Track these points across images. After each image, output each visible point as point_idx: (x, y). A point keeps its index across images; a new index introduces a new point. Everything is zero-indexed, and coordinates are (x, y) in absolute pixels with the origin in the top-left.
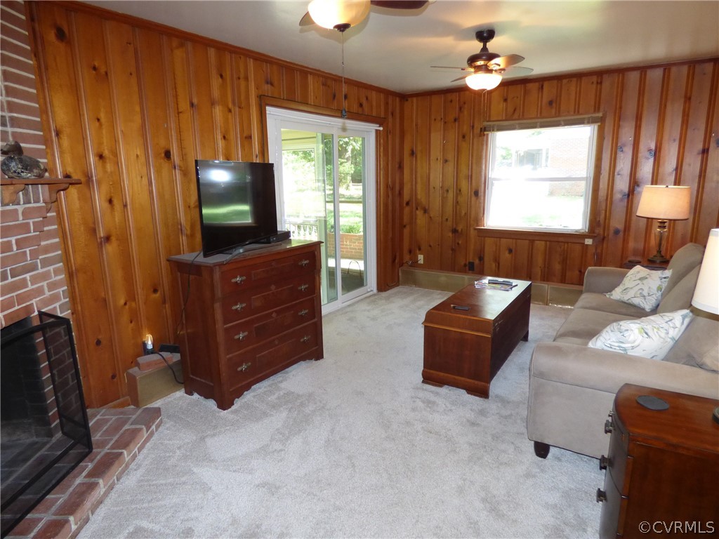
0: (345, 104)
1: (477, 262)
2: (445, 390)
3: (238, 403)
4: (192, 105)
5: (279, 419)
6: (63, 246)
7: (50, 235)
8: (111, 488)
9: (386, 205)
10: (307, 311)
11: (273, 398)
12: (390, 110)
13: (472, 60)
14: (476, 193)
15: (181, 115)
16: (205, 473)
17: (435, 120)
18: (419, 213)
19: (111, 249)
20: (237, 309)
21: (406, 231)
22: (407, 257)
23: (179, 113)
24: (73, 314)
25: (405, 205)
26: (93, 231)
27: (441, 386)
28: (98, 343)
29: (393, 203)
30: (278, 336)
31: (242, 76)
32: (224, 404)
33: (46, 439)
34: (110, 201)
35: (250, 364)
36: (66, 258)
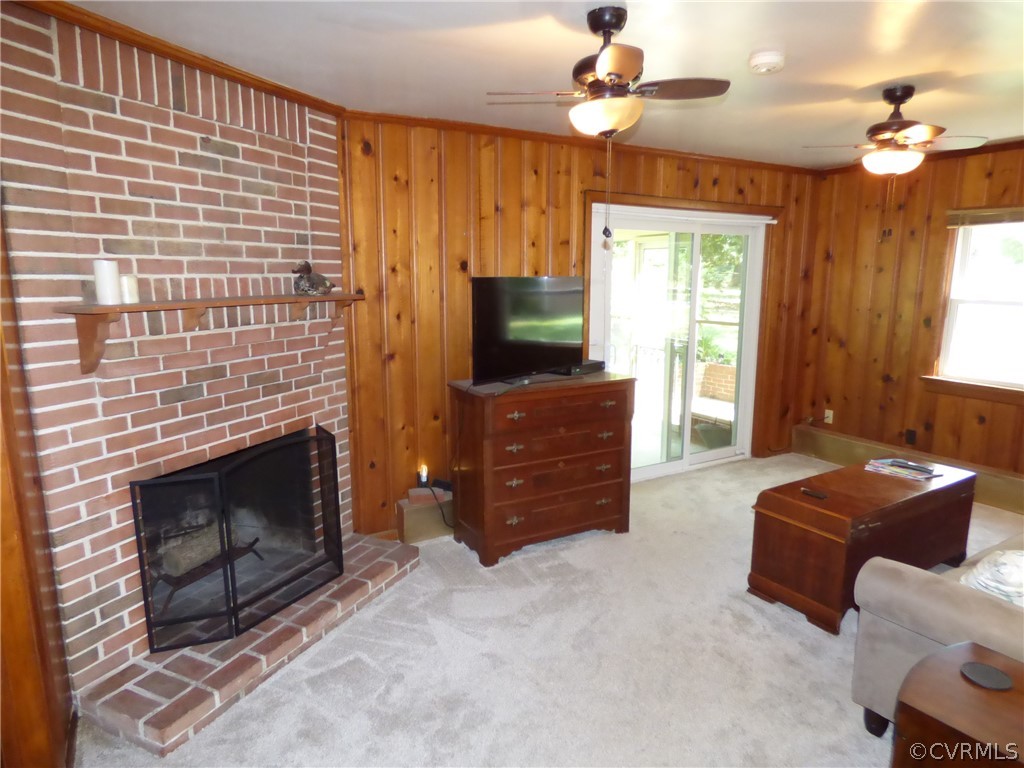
0: (715, 193)
1: (920, 431)
2: (776, 610)
3: (503, 562)
4: (497, 209)
5: (540, 590)
6: (349, 361)
7: (336, 349)
8: (350, 614)
9: (775, 333)
10: (609, 466)
11: (543, 566)
12: (793, 194)
13: (875, 130)
14: (928, 322)
15: (483, 221)
16: (438, 626)
17: (867, 207)
18: (832, 347)
19: (395, 367)
20: (511, 451)
21: (810, 372)
22: (807, 410)
23: (481, 219)
24: (350, 431)
25: (810, 333)
26: (379, 347)
27: (772, 602)
28: (372, 465)
29: (790, 331)
30: (565, 491)
31: (563, 168)
32: (488, 560)
33: (310, 553)
34: (398, 317)
35: (523, 519)
36: (351, 374)
